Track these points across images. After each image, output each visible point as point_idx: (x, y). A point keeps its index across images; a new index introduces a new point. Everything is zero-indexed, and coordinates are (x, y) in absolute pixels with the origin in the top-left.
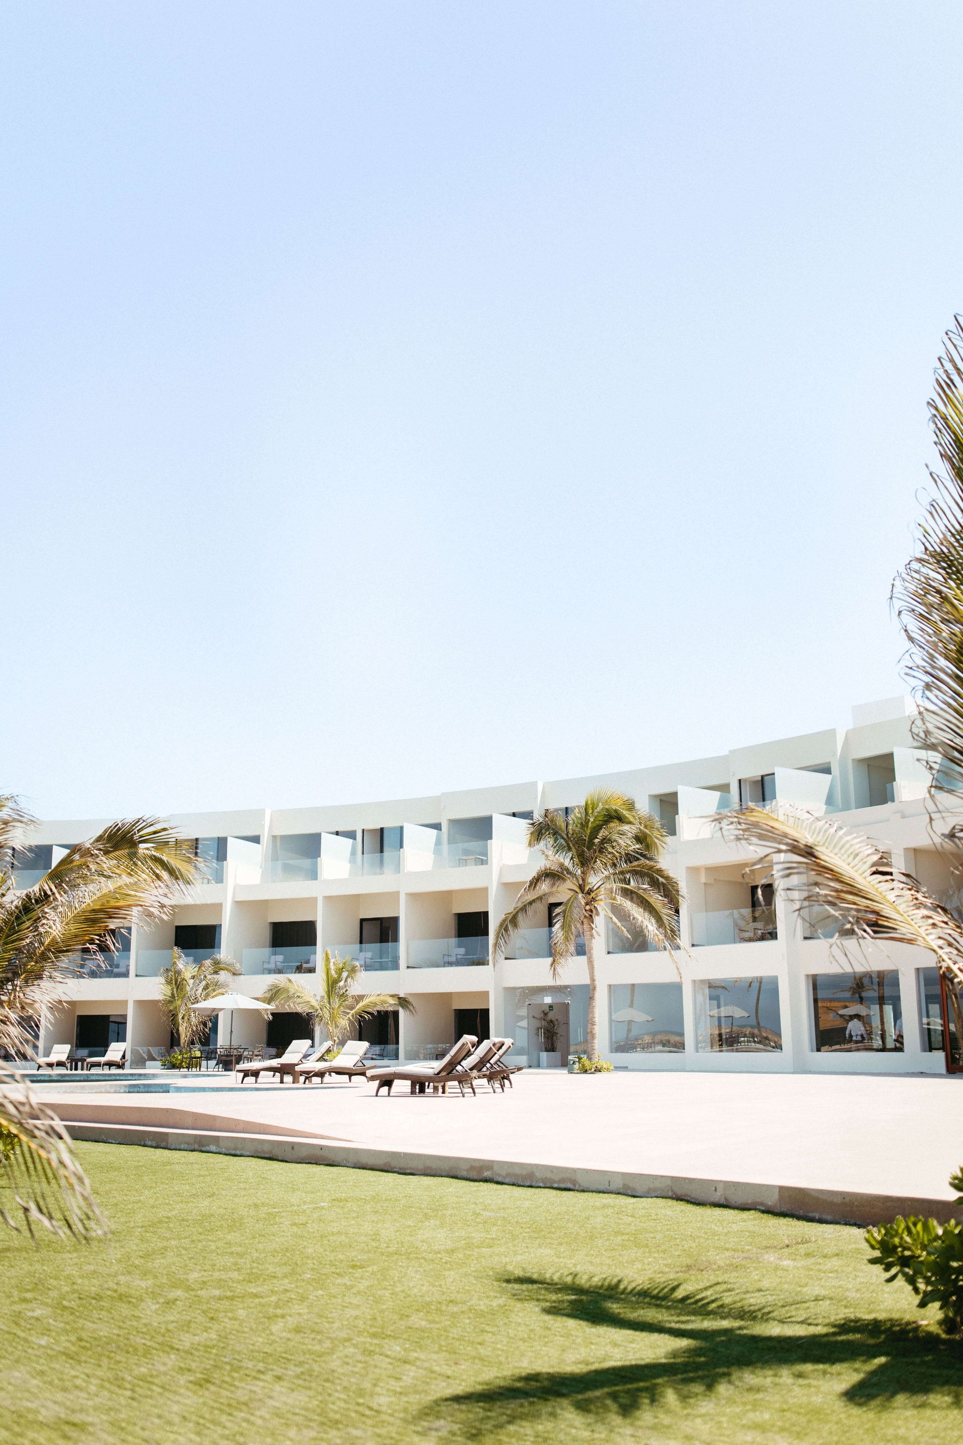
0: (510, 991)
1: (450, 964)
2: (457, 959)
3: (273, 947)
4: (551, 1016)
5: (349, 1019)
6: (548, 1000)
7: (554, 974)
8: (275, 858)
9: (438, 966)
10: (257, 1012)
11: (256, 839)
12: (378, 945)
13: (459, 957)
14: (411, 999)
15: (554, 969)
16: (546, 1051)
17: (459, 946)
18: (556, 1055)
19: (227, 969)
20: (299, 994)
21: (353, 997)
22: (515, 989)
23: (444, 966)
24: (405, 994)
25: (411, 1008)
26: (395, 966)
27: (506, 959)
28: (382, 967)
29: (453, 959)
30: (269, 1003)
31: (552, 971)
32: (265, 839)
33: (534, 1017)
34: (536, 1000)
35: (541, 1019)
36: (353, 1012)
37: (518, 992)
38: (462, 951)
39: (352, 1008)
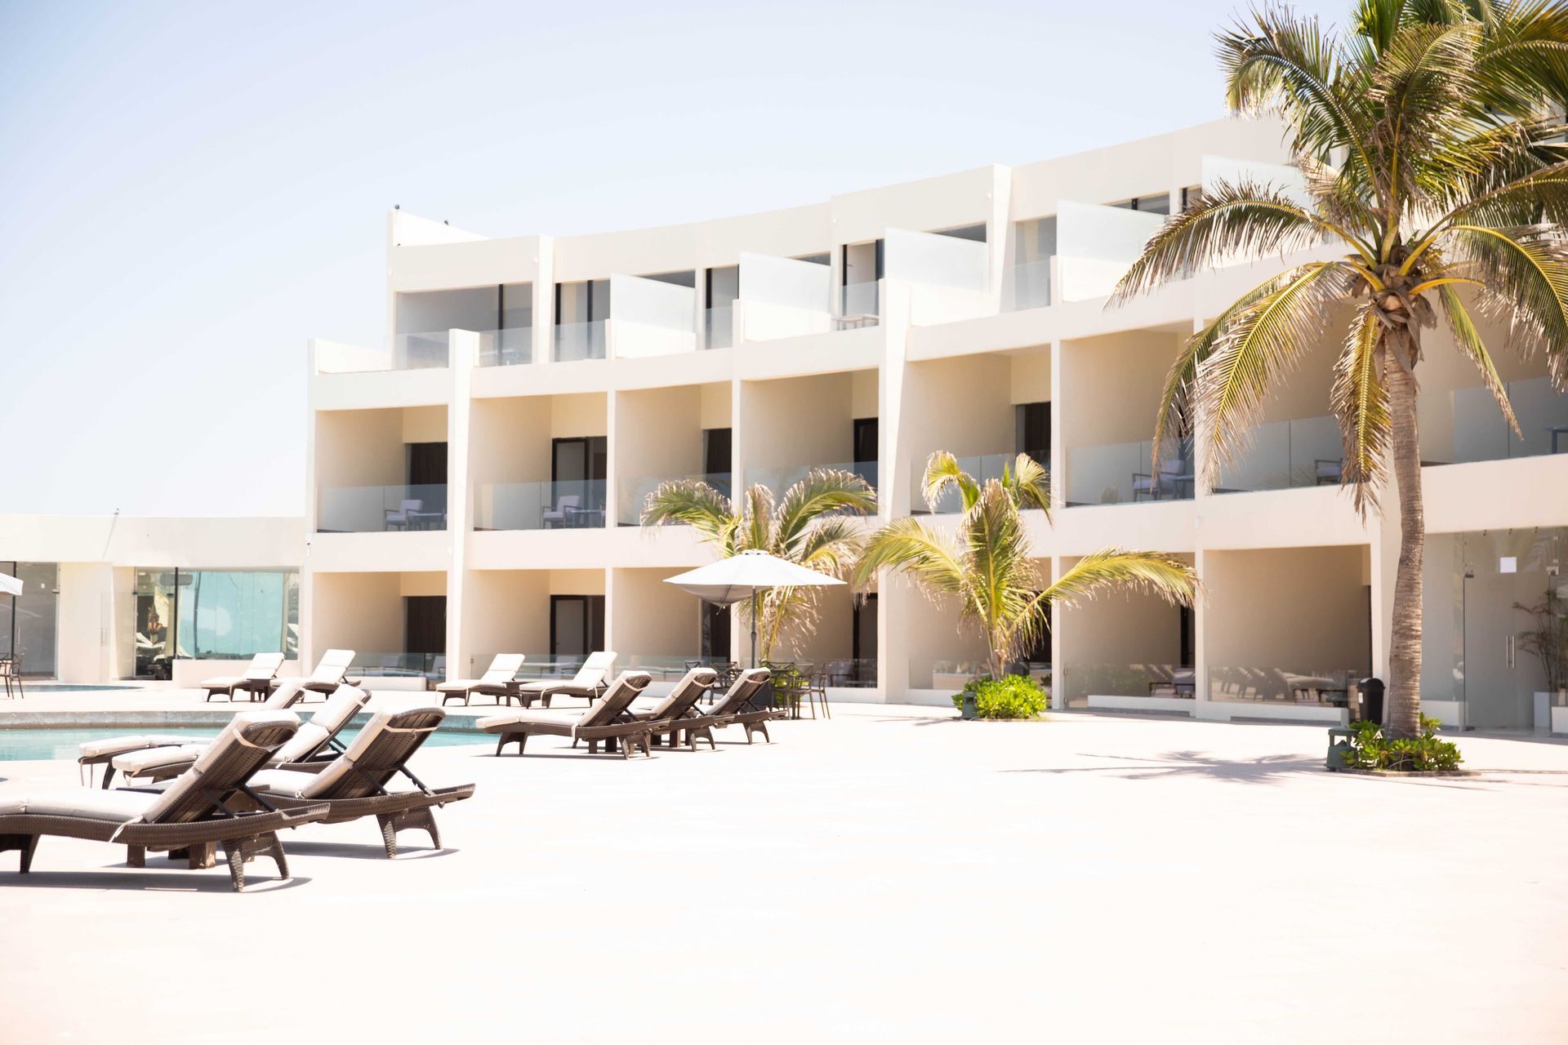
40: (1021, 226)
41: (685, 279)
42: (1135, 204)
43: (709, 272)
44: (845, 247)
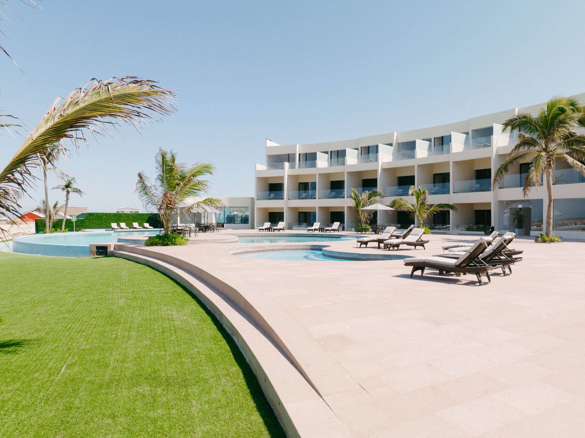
0: (501, 202)
1: (473, 191)
2: (476, 189)
3: (399, 186)
4: (521, 213)
5: (427, 214)
6: (520, 206)
7: (525, 194)
8: (399, 151)
9: (467, 192)
10: (387, 211)
11: (391, 145)
12: (441, 184)
13: (477, 188)
14: (456, 206)
15: (525, 192)
16: (518, 228)
17: (477, 183)
18: (523, 230)
19: (379, 195)
20: (406, 204)
21: (428, 205)
22: (503, 201)
23: (470, 192)
24: (452, 204)
25: (455, 209)
26: (449, 193)
27: (499, 188)
28: (443, 193)
29: (474, 189)
30: (392, 208)
31: (523, 193)
32: (394, 144)
33: (512, 214)
34: (513, 206)
35: (516, 214)
36: (429, 211)
37: (505, 202)
38: (478, 185)
39: (428, 210)
40: (398, 144)
41: (327, 153)
42: (424, 140)
43: (331, 151)
44: (361, 147)
